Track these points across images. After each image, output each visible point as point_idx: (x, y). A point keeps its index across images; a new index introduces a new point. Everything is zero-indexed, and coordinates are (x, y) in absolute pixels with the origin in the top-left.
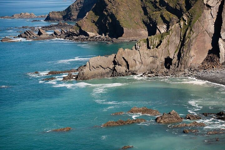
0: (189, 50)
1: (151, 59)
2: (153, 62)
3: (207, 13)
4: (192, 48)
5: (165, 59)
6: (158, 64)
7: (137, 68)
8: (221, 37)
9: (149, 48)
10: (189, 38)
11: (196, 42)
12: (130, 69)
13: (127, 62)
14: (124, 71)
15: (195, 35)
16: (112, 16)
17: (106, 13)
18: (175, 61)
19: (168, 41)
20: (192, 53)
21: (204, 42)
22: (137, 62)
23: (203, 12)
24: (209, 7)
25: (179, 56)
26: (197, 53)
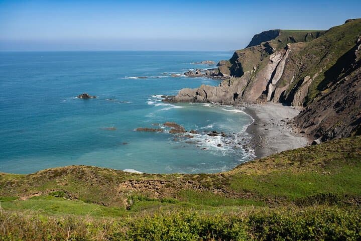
0: (250, 89)
1: (224, 93)
2: (225, 96)
3: (270, 65)
4: (252, 88)
5: (234, 94)
6: (228, 97)
7: (212, 98)
8: (272, 83)
9: (229, 85)
10: (252, 81)
11: (256, 85)
12: (208, 98)
13: (206, 94)
14: (202, 99)
15: (257, 79)
16: (240, 65)
17: (236, 62)
18: (240, 96)
19: (239, 82)
20: (252, 92)
21: (262, 85)
22: (214, 95)
23: (267, 65)
24: (272, 62)
25: (243, 93)
26: (255, 92)
